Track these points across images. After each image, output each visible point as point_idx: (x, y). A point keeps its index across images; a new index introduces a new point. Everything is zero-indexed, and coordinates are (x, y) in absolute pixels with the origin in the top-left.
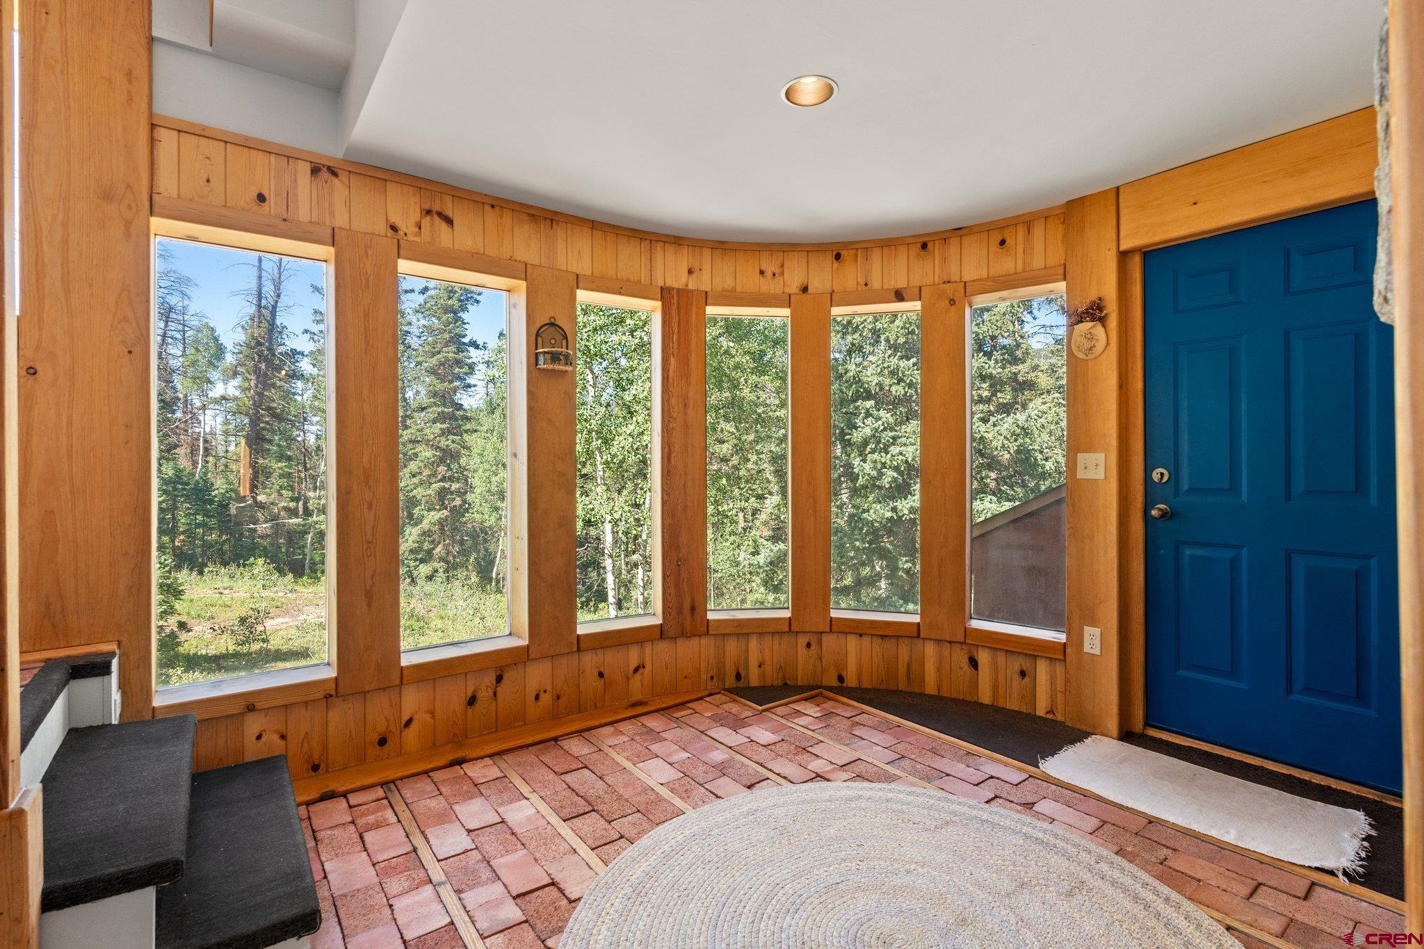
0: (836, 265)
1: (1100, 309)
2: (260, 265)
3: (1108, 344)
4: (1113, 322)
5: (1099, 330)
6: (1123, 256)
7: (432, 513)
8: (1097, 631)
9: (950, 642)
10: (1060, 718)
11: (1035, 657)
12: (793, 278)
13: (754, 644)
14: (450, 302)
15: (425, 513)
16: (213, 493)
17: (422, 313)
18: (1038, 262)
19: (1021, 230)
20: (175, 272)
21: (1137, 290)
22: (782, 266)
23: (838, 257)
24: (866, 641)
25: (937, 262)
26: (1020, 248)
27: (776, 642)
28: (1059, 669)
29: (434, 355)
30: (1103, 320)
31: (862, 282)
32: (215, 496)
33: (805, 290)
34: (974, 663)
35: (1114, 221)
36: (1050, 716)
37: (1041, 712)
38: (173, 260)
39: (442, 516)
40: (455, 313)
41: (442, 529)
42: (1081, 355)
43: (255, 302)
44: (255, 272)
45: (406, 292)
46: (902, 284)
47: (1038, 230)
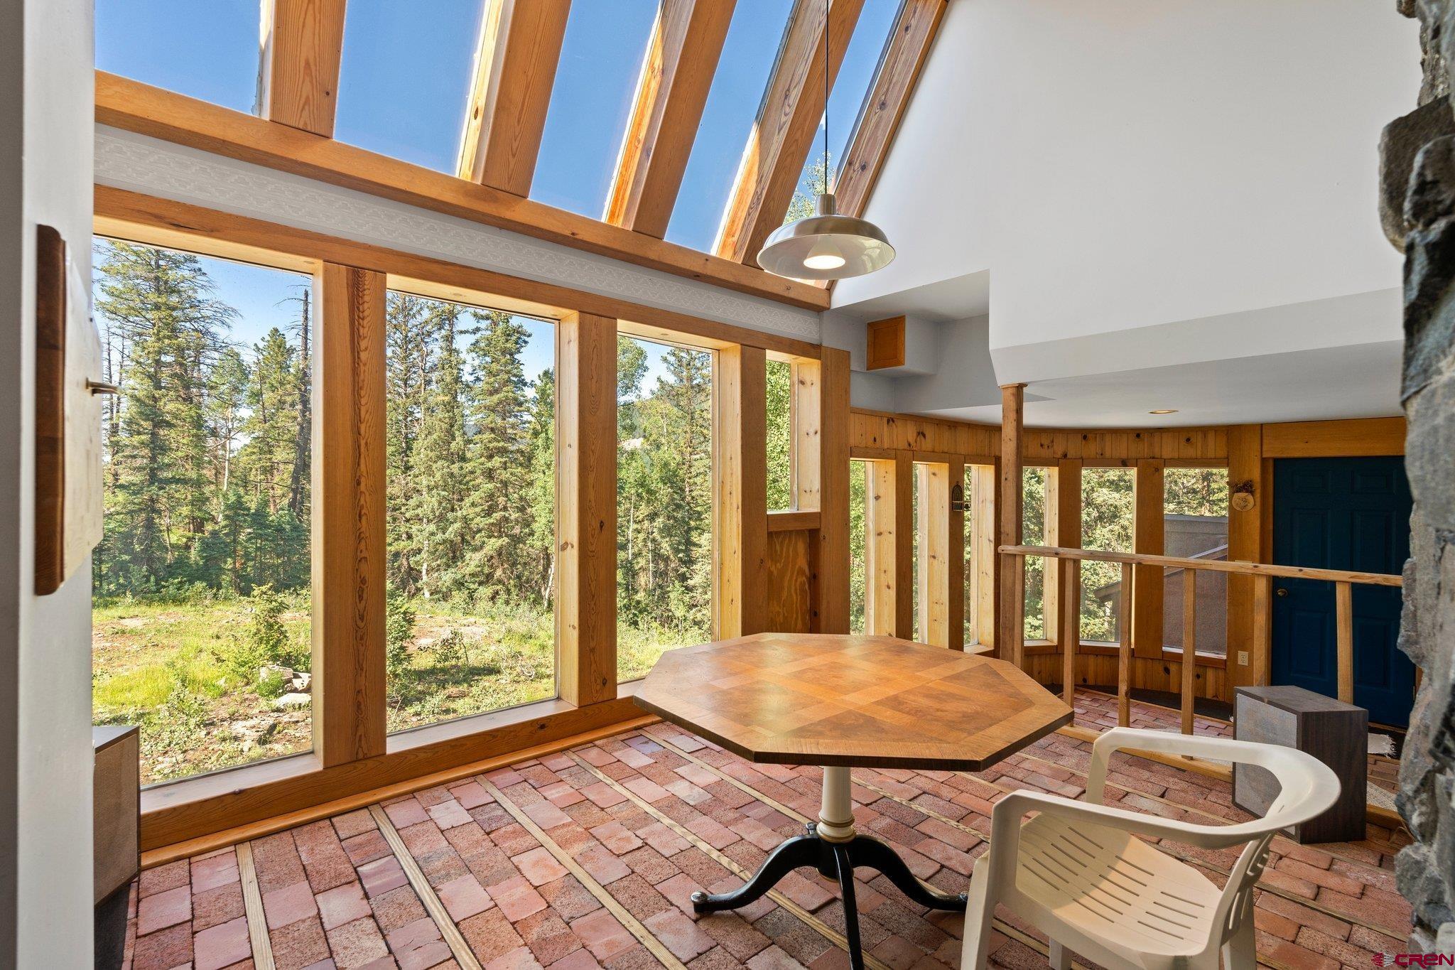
0: (1084, 442)
1: (1251, 486)
2: (307, 300)
3: (1255, 505)
4: (1258, 495)
5: (1250, 498)
6: (1264, 460)
7: (493, 540)
8: (1246, 653)
9: (1152, 659)
10: (1221, 699)
11: (1206, 667)
12: (1059, 449)
13: (1036, 660)
14: (508, 345)
15: (486, 539)
16: (271, 519)
17: (477, 353)
18: (1211, 454)
19: (1200, 436)
20: (221, 303)
21: (1271, 478)
22: (1053, 442)
23: (1085, 437)
24: (1100, 659)
25: (1146, 445)
26: (1199, 445)
27: (1048, 659)
28: (1221, 674)
29: (491, 394)
30: (1252, 493)
31: (1100, 452)
32: (273, 521)
33: (1065, 456)
34: (1167, 670)
35: (1259, 442)
36: (1215, 699)
37: (1209, 696)
38: (213, 290)
39: (504, 543)
40: (511, 354)
41: (500, 554)
42: (1238, 509)
43: (301, 334)
44: (301, 307)
45: (461, 332)
46: (1124, 456)
47: (1211, 436)
